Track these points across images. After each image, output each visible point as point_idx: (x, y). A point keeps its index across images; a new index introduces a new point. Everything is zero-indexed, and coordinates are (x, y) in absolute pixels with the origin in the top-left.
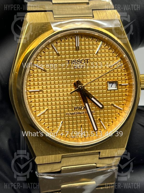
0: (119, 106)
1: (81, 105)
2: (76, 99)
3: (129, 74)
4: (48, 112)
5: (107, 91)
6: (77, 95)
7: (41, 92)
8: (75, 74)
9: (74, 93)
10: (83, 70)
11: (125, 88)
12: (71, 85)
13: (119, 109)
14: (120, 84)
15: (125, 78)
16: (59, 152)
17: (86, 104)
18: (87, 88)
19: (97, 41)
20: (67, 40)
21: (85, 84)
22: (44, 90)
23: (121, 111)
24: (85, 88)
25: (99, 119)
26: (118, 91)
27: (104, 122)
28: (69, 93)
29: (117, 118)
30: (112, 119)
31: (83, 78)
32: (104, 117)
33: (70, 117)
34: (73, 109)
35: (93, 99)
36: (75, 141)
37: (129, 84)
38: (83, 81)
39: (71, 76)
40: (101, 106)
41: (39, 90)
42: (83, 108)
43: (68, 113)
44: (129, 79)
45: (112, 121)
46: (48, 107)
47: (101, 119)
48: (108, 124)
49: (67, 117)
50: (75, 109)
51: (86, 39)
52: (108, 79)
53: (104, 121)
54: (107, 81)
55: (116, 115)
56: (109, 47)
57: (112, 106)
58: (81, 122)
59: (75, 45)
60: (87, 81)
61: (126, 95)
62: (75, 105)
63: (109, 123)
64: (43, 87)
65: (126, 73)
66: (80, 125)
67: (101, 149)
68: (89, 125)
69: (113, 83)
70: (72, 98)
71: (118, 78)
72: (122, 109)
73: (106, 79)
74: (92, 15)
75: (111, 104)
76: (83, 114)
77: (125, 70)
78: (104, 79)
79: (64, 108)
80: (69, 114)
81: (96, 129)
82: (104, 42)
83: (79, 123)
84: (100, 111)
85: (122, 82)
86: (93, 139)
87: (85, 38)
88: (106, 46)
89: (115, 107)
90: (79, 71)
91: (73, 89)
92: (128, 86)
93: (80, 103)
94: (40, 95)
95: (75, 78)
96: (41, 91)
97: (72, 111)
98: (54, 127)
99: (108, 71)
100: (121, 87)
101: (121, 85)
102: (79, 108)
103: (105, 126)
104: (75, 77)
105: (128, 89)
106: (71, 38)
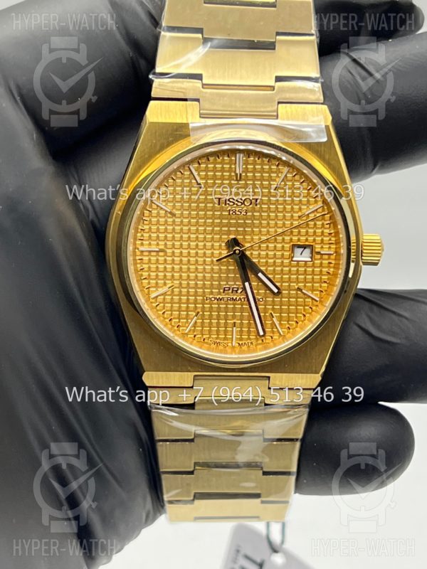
0: (312, 293)
1: (237, 285)
2: (228, 271)
3: (337, 234)
4: (173, 291)
5: (290, 262)
6: (230, 265)
7: (161, 254)
8: (229, 225)
9: (225, 260)
10: (247, 219)
11: (329, 259)
12: (220, 245)
13: (313, 299)
14: (317, 250)
15: (330, 240)
16: (189, 368)
17: (247, 284)
18: (252, 254)
19: (278, 166)
20: (219, 160)
21: (247, 245)
22: (168, 251)
23: (315, 303)
24: (248, 253)
25: (271, 314)
26: (314, 264)
27: (280, 321)
28: (215, 260)
29: (307, 315)
30: (296, 317)
31: (245, 233)
32: (281, 311)
33: (215, 304)
34: (222, 291)
35: (260, 275)
36: (221, 352)
37: (336, 252)
38: (244, 238)
39: (223, 229)
40: (276, 291)
41: (158, 250)
42: (239, 291)
43: (211, 296)
44: (337, 243)
45: (295, 320)
46: (172, 282)
47: (274, 315)
48: (287, 326)
49: (207, 304)
50: (224, 290)
51: (257, 159)
52: (295, 238)
53: (280, 319)
54: (292, 243)
55: (304, 309)
56: (301, 178)
57: (299, 292)
58: (234, 317)
59: (234, 170)
60: (252, 239)
61: (328, 273)
62: (225, 283)
63: (289, 324)
64: (166, 244)
65: (332, 231)
66: (232, 322)
67: (271, 372)
68: (249, 323)
69: (305, 248)
70: (220, 269)
71: (314, 240)
72: (318, 299)
73: (291, 239)
74: (275, 114)
75: (296, 287)
76: (239, 302)
77: (332, 225)
78: (287, 238)
79: (204, 287)
80: (213, 299)
81: (262, 333)
82: (293, 169)
83: (230, 317)
84: (273, 298)
85: (322, 247)
86: (255, 351)
87: (254, 158)
88: (296, 176)
89: (305, 294)
90: (239, 219)
91: (225, 253)
92: (333, 257)
93: (235, 279)
94: (160, 258)
95: (229, 233)
96: (161, 251)
97: (219, 293)
98: (182, 320)
99: (296, 223)
100: (319, 256)
101: (318, 253)
102: (233, 290)
103: (281, 328)
104: (229, 230)
105: (333, 262)
106: (228, 156)
